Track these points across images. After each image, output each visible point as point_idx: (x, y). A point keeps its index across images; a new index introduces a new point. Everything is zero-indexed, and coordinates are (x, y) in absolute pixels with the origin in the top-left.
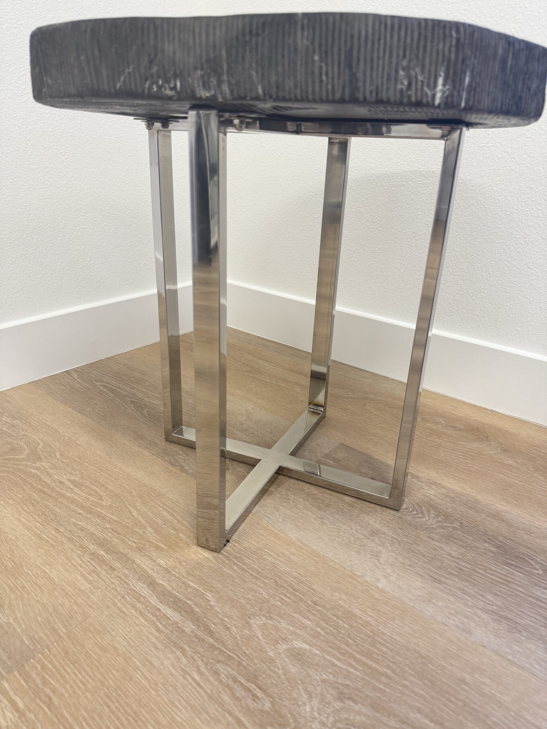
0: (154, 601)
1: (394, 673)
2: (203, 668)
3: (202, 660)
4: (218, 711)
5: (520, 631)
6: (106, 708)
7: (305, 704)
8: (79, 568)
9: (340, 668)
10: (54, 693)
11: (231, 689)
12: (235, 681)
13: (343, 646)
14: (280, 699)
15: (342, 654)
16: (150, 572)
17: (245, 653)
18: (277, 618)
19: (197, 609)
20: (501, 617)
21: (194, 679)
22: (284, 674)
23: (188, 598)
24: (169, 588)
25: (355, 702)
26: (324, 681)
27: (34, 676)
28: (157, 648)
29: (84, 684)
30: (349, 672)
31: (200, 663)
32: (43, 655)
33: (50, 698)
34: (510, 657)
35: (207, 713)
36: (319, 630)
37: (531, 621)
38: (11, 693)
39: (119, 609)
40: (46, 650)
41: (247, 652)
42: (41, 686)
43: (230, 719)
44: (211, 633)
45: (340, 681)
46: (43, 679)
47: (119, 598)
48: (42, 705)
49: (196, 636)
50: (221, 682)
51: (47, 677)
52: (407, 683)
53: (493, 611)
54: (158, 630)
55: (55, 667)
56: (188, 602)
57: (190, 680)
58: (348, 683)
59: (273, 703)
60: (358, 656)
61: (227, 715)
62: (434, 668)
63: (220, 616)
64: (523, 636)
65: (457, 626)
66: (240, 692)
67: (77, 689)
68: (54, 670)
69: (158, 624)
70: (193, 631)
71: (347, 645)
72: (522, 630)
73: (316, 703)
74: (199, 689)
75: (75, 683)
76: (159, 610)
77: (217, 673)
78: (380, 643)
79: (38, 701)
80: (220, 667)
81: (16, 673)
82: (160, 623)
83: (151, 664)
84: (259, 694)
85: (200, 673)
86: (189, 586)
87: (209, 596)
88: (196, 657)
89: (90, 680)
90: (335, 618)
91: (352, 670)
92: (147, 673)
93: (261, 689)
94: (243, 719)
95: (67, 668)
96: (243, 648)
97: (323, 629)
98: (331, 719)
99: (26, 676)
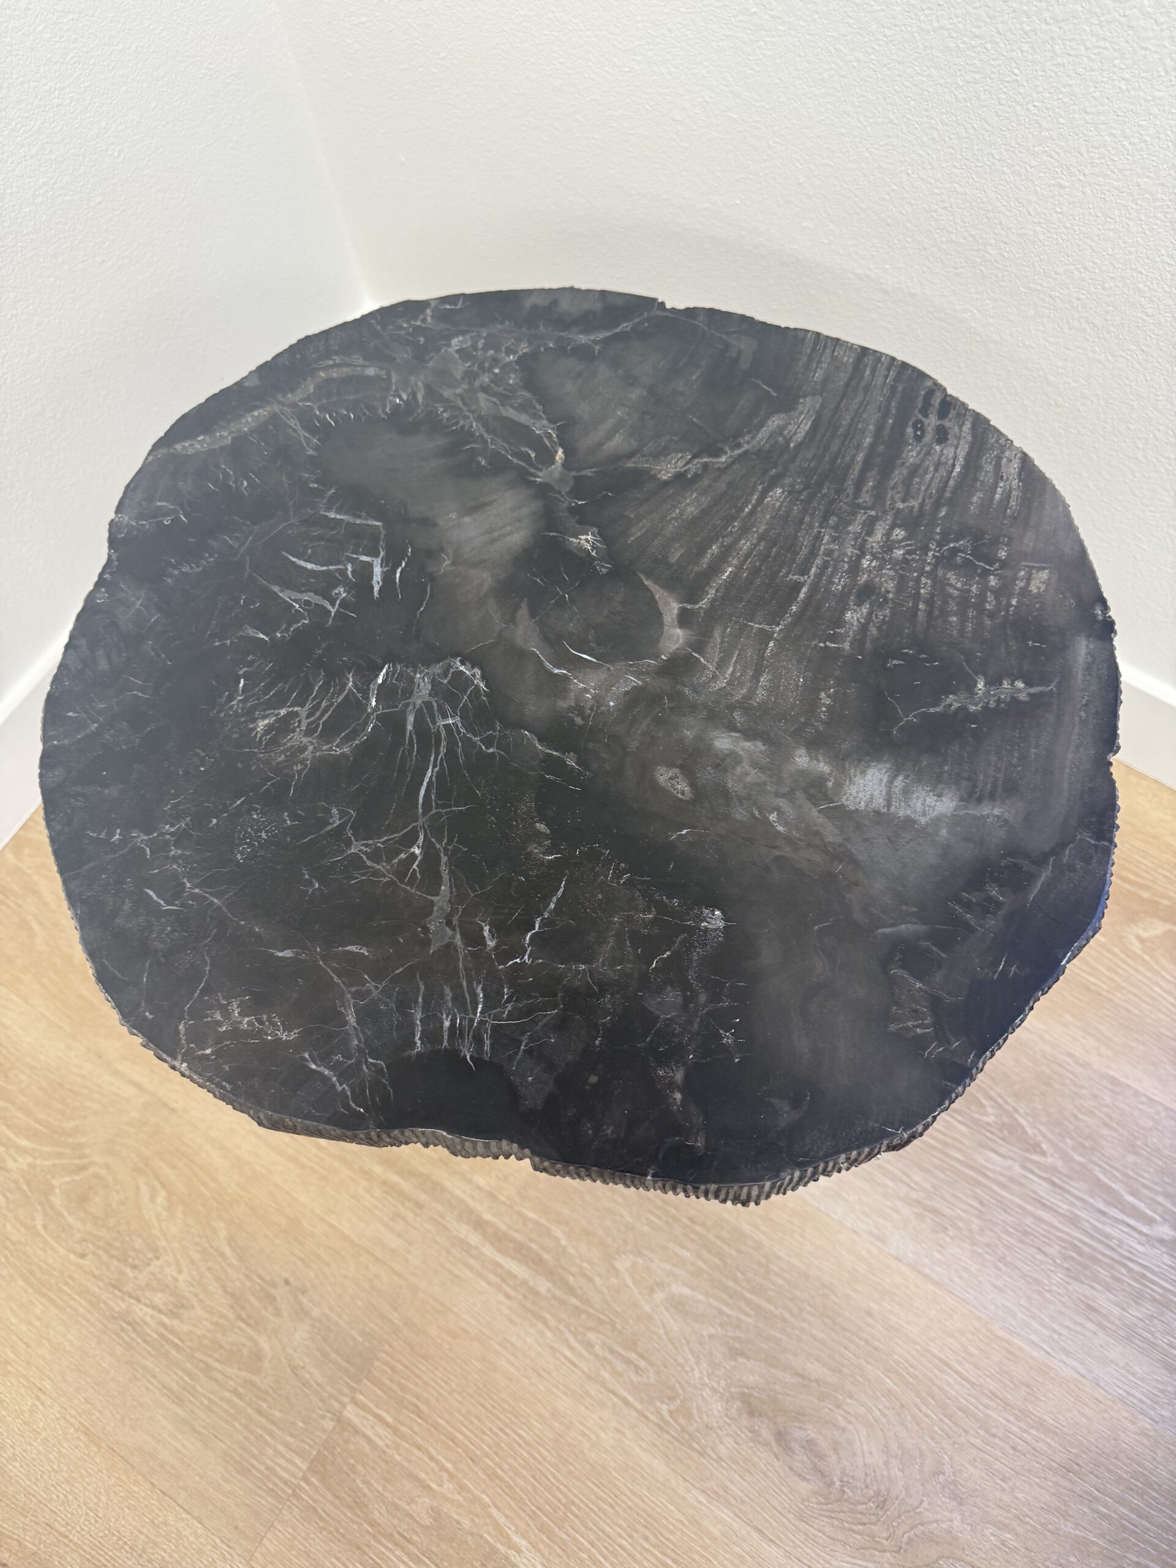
0: (489, 1251)
1: (791, 1313)
2: (572, 1341)
3: (570, 1331)
4: (601, 1393)
5: (946, 1229)
6: (480, 1407)
7: (693, 1369)
8: (376, 1212)
9: (729, 1316)
10: (418, 1399)
11: (610, 1363)
12: (612, 1351)
13: (731, 1284)
14: (665, 1367)
15: (730, 1296)
16: (470, 1202)
17: (617, 1312)
18: (647, 1252)
19: (546, 1256)
20: (926, 1208)
21: (566, 1358)
22: (666, 1334)
23: (531, 1240)
24: (503, 1227)
25: (748, 1358)
26: (711, 1337)
27: (387, 1382)
28: (512, 1322)
29: (446, 1383)
30: (739, 1319)
31: (568, 1335)
32: (386, 1353)
33: (417, 1406)
34: (927, 1271)
35: (590, 1396)
36: (700, 1264)
37: (962, 1210)
38: (372, 1406)
39: (450, 1272)
40: (387, 1347)
41: (619, 1310)
42: (401, 1394)
43: (615, 1400)
44: (571, 1290)
45: (730, 1334)
46: (399, 1384)
47: (444, 1253)
48: (412, 1415)
49: (554, 1297)
50: (596, 1356)
51: (403, 1381)
52: (805, 1325)
53: (918, 1202)
54: (507, 1296)
55: (407, 1367)
56: (534, 1246)
57: (562, 1359)
58: (738, 1334)
59: (658, 1373)
60: (749, 1296)
61: (611, 1395)
62: (837, 1300)
63: (578, 1261)
64: (947, 1235)
65: (870, 1233)
66: (620, 1366)
67: (441, 1391)
68: (407, 1371)
69: (504, 1286)
70: (549, 1291)
71: (736, 1281)
72: (949, 1227)
73: (705, 1365)
74: (575, 1369)
75: (437, 1383)
76: (499, 1265)
77: (589, 1345)
78: (776, 1274)
79: (405, 1411)
80: (591, 1336)
81: (365, 1381)
82: (508, 1285)
83: (513, 1345)
84: (642, 1364)
85: (571, 1348)
86: (525, 1219)
87: (557, 1232)
88: (562, 1327)
89: (453, 1378)
90: (719, 1242)
91: (743, 1317)
92: (512, 1359)
93: (642, 1357)
94: (630, 1398)
95: (419, 1365)
96: (613, 1305)
97: (705, 1262)
98: (723, 1382)
99: (378, 1383)
